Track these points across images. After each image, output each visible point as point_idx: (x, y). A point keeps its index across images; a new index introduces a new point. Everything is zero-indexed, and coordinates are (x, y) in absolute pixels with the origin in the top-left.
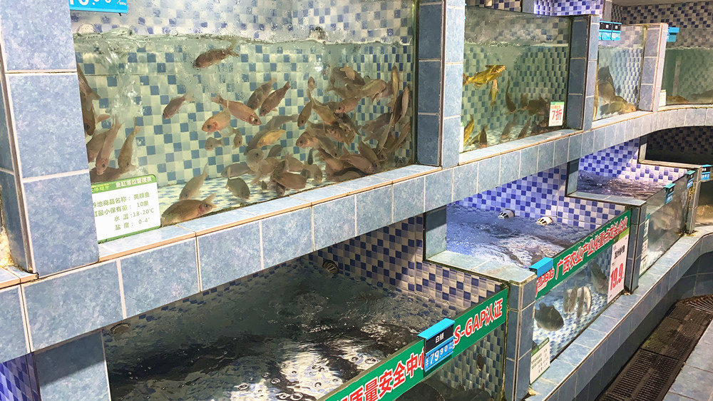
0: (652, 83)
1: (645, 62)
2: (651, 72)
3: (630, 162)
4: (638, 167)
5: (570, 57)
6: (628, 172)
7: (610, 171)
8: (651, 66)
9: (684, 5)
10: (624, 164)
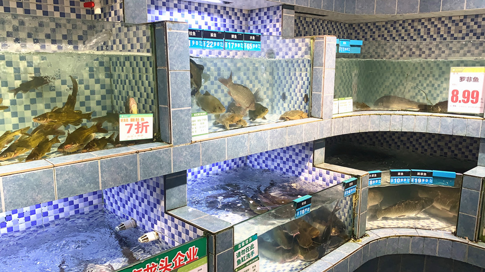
0: (321, 92)
1: (314, 72)
2: (319, 81)
3: (307, 165)
4: (314, 170)
5: (156, 67)
6: (305, 174)
7: (293, 172)
8: (319, 76)
9: (395, 22)
10: (303, 167)
